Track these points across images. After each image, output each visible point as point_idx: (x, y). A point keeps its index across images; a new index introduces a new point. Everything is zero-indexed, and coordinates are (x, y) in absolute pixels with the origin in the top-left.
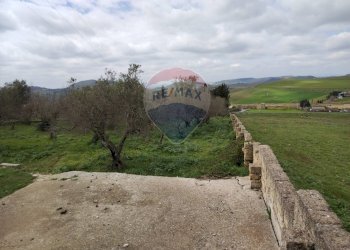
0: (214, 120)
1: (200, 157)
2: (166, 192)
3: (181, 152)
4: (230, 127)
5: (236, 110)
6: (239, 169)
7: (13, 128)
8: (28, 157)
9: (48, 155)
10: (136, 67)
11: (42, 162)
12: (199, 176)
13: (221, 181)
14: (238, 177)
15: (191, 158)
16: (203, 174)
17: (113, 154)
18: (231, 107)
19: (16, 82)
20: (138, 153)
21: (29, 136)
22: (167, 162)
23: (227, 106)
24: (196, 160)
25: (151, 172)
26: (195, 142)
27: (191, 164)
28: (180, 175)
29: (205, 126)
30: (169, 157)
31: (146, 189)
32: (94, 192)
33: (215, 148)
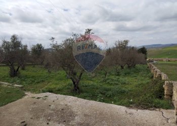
0: (138, 66)
1: (129, 89)
3: (117, 84)
4: (148, 70)
5: (150, 61)
9: (43, 81)
11: (39, 85)
12: (128, 105)
13: (147, 112)
14: (162, 110)
15: (123, 89)
17: (74, 83)
18: (148, 60)
22: (107, 90)
23: (146, 58)
26: (126, 78)
29: (133, 69)
33: (140, 82)
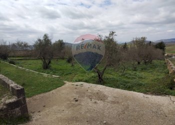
0: (155, 61)
1: (146, 82)
2: (126, 98)
3: (135, 78)
4: (165, 66)
5: (168, 56)
6: (171, 91)
7: (57, 60)
8: (63, 73)
9: (70, 73)
10: (113, 33)
11: (68, 76)
14: (170, 96)
15: (141, 82)
16: (148, 91)
17: (99, 75)
18: (166, 55)
19: (59, 41)
20: (111, 76)
21: (63, 64)
22: (126, 83)
23: (164, 54)
24: (143, 83)
25: (118, 87)
26: (143, 73)
27: (141, 85)
28: (134, 91)
29: (149, 65)
30: (127, 80)
31: (115, 95)
32: (90, 93)
33: (155, 77)
